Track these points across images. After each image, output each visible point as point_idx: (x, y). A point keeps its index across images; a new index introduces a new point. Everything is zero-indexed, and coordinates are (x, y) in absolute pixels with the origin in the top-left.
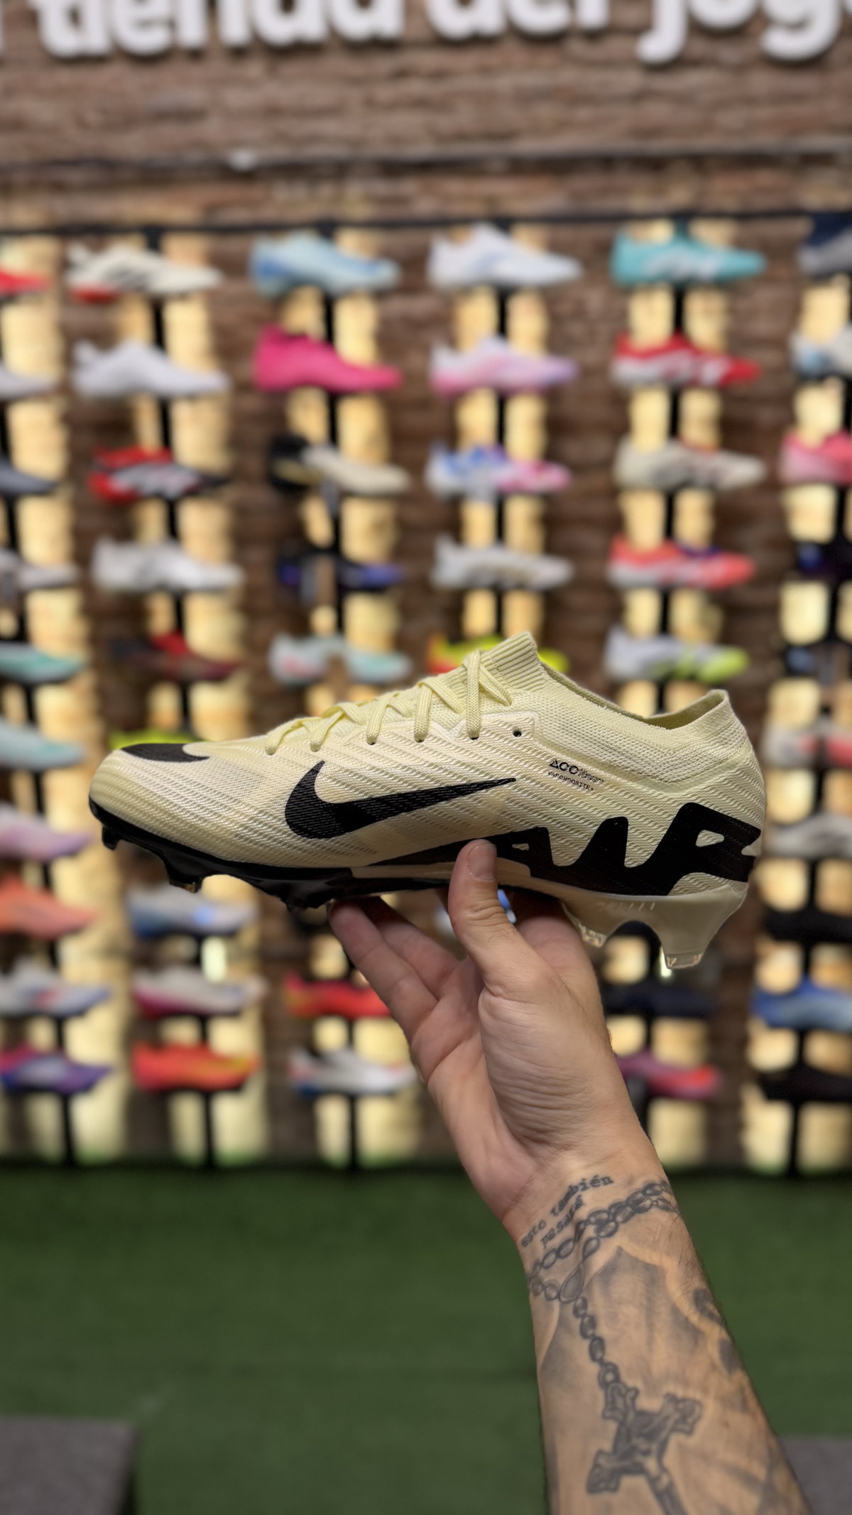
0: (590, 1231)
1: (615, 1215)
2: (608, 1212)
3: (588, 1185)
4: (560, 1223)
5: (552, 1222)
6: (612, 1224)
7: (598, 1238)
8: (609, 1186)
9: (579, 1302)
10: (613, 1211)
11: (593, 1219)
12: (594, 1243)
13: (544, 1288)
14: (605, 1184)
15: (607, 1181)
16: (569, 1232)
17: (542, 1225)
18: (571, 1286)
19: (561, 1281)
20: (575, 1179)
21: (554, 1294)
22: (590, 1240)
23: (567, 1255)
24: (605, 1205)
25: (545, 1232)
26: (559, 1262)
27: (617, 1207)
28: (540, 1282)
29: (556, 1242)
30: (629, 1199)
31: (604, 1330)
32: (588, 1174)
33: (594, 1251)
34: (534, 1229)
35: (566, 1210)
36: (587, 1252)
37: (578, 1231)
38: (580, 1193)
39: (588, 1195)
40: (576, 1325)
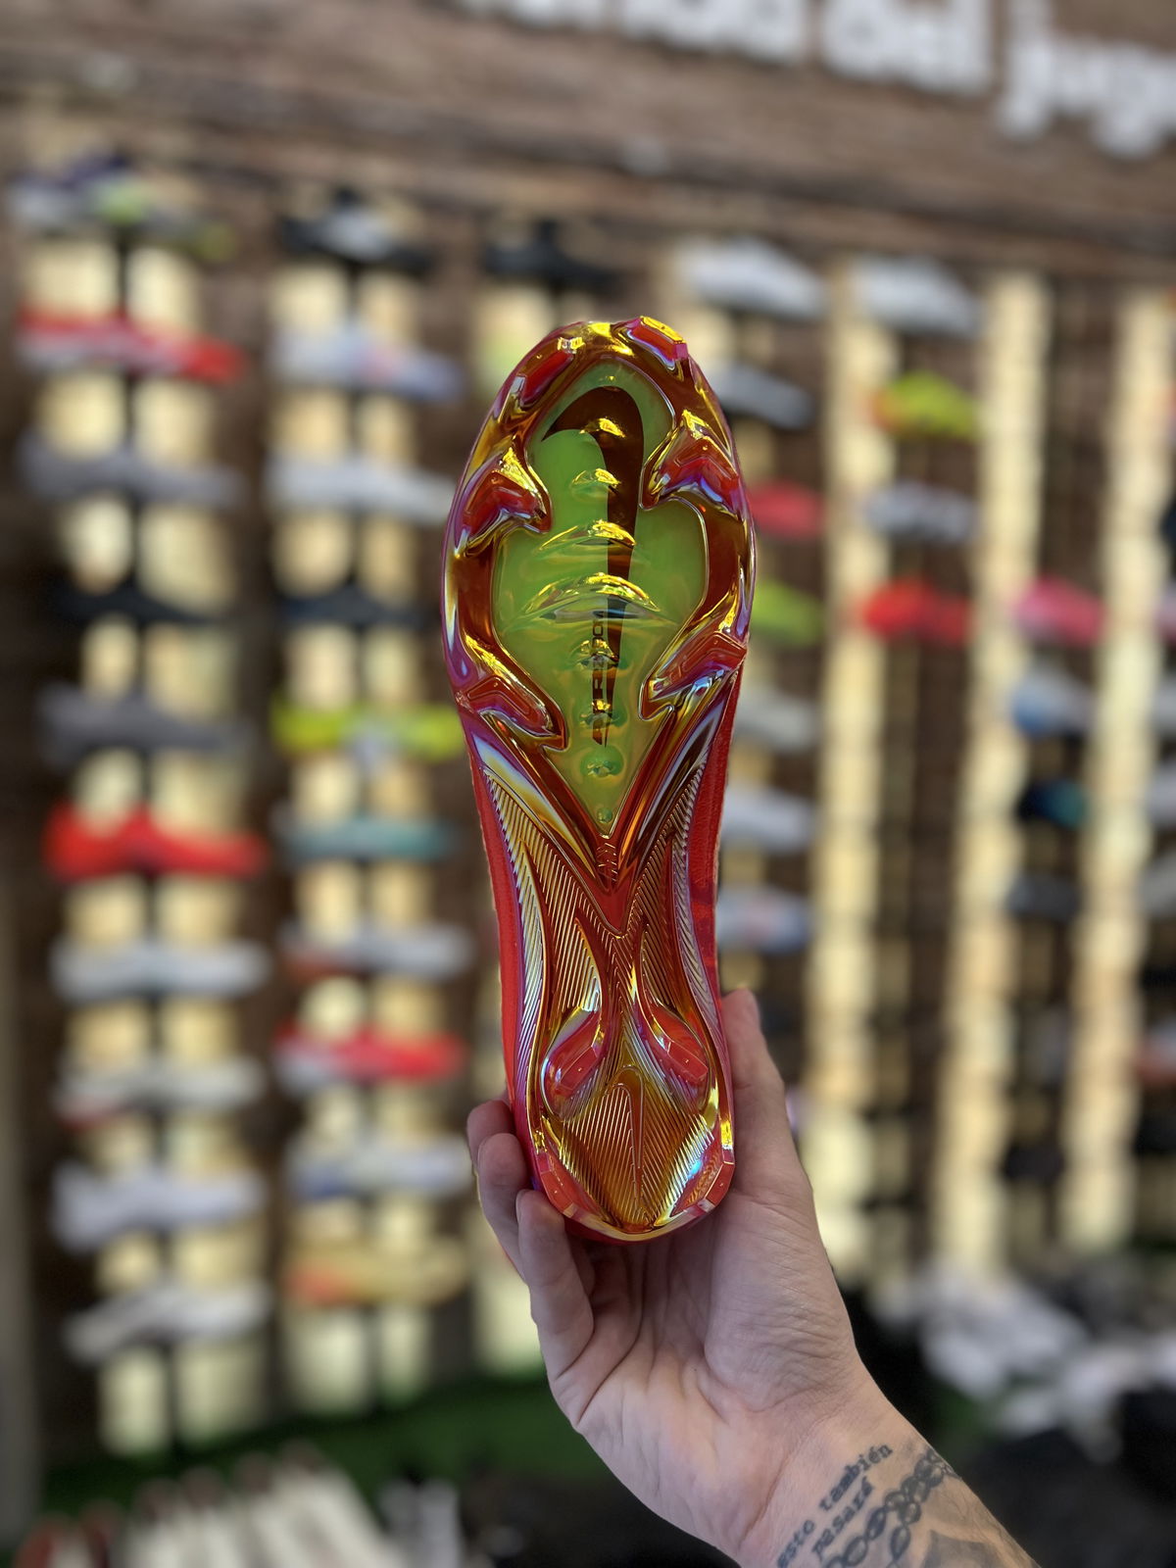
0: (893, 1521)
1: (911, 1494)
2: (902, 1492)
3: (869, 1462)
4: (838, 1518)
5: (824, 1522)
6: (913, 1506)
7: (905, 1526)
8: (891, 1457)
10: (907, 1490)
11: (890, 1504)
12: (903, 1533)
14: (885, 1456)
15: (886, 1452)
16: (857, 1525)
17: (809, 1527)
20: (850, 1457)
22: (896, 1532)
23: (860, 1559)
24: (896, 1486)
25: (816, 1535)
27: (909, 1484)
29: (837, 1547)
30: (916, 1470)
32: (865, 1450)
33: (906, 1544)
34: (796, 1537)
35: (847, 1500)
36: (899, 1548)
37: (876, 1523)
38: (862, 1474)
39: (873, 1475)
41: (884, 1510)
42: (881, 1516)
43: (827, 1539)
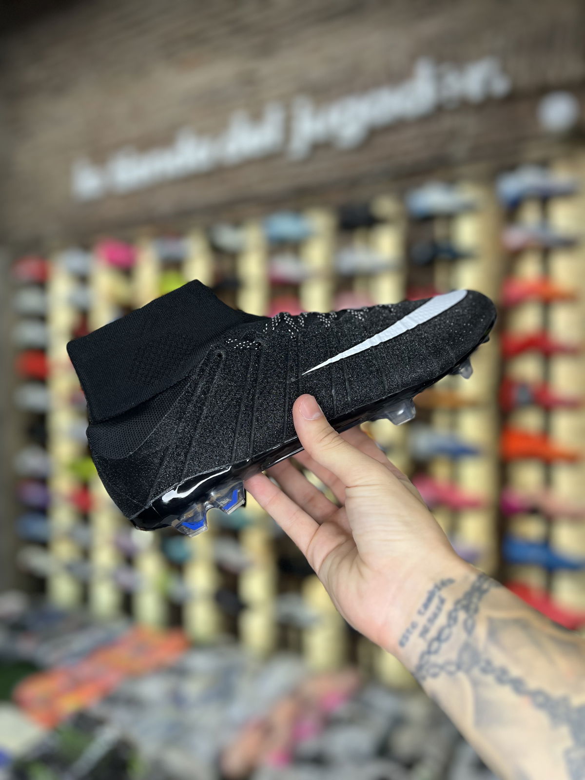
1: (470, 599)
2: (465, 599)
3: (440, 588)
4: (429, 618)
5: (422, 621)
6: (473, 607)
7: (470, 617)
8: (454, 582)
9: (483, 664)
10: (468, 597)
11: (458, 607)
12: (470, 622)
13: (442, 667)
14: (450, 584)
15: (450, 581)
16: (442, 620)
17: (414, 625)
18: (466, 657)
19: (453, 656)
20: (430, 586)
21: (452, 668)
22: (465, 622)
23: (448, 638)
24: (461, 596)
25: (420, 628)
26: (445, 646)
27: (469, 595)
28: (435, 665)
29: (433, 633)
31: (515, 672)
32: (438, 580)
33: (473, 626)
34: (408, 631)
35: (432, 608)
36: (469, 630)
37: (452, 618)
38: (438, 594)
39: (444, 593)
40: (490, 679)
41: (455, 610)
42: (454, 614)
43: (425, 631)
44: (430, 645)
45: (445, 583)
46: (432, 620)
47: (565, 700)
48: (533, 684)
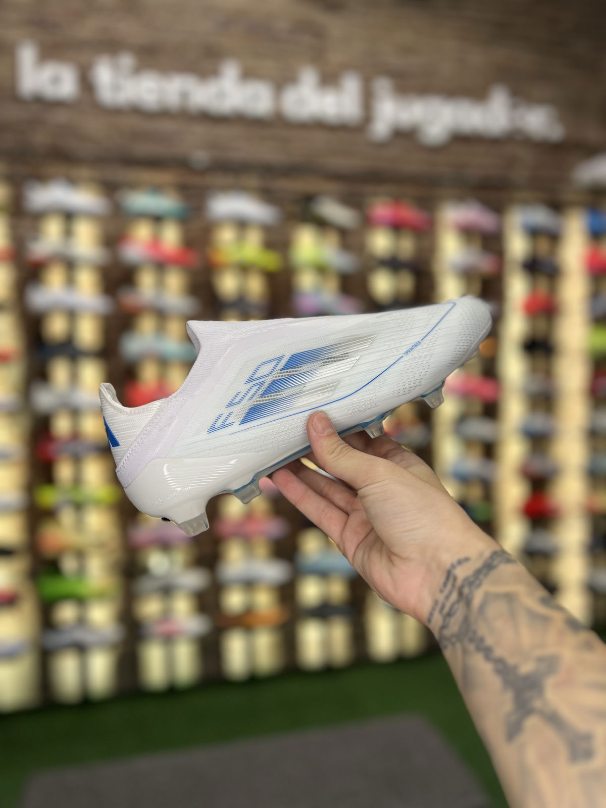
1: (478, 576)
2: (473, 576)
3: (457, 566)
5: (441, 597)
6: (477, 582)
7: (472, 591)
8: (468, 562)
9: (471, 635)
10: (476, 574)
12: (470, 595)
13: (450, 640)
15: (467, 559)
16: (454, 596)
17: (437, 602)
18: (463, 629)
19: (456, 629)
20: (448, 565)
21: (454, 640)
22: (467, 596)
23: (455, 613)
24: (470, 573)
25: (440, 605)
26: (452, 620)
27: (478, 572)
29: (446, 610)
31: (489, 641)
32: (454, 560)
33: (472, 600)
34: (433, 609)
35: (449, 586)
36: (468, 603)
37: (460, 594)
38: (453, 572)
39: (459, 571)
40: (471, 647)
41: (463, 586)
42: (462, 590)
43: (442, 608)
44: (444, 620)
45: (460, 562)
46: (447, 597)
47: (515, 668)
48: (498, 652)
